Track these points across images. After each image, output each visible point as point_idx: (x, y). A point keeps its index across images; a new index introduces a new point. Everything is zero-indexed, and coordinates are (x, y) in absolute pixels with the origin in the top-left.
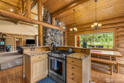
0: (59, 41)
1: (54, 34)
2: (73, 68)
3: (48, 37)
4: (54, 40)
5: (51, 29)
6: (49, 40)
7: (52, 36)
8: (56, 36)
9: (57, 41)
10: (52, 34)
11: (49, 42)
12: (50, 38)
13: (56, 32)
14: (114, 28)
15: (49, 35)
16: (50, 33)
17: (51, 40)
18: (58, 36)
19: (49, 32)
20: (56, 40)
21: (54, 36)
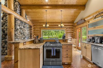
0: (27, 35)
1: (22, 27)
2: (67, 51)
3: (18, 29)
4: (23, 34)
5: (20, 20)
6: (18, 33)
7: (21, 28)
8: (24, 29)
9: (25, 35)
10: (21, 27)
11: (18, 35)
12: (19, 31)
13: (24, 25)
14: (66, 28)
15: (18, 27)
16: (19, 26)
17: (20, 34)
18: (26, 29)
19: (19, 24)
20: (24, 33)
21: (23, 30)
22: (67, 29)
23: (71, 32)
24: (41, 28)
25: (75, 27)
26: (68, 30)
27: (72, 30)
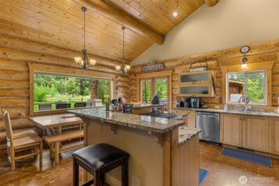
14: (114, 74)
22: (116, 77)
23: (125, 87)
24: (33, 62)
25: (135, 76)
26: (120, 81)
27: (127, 82)
